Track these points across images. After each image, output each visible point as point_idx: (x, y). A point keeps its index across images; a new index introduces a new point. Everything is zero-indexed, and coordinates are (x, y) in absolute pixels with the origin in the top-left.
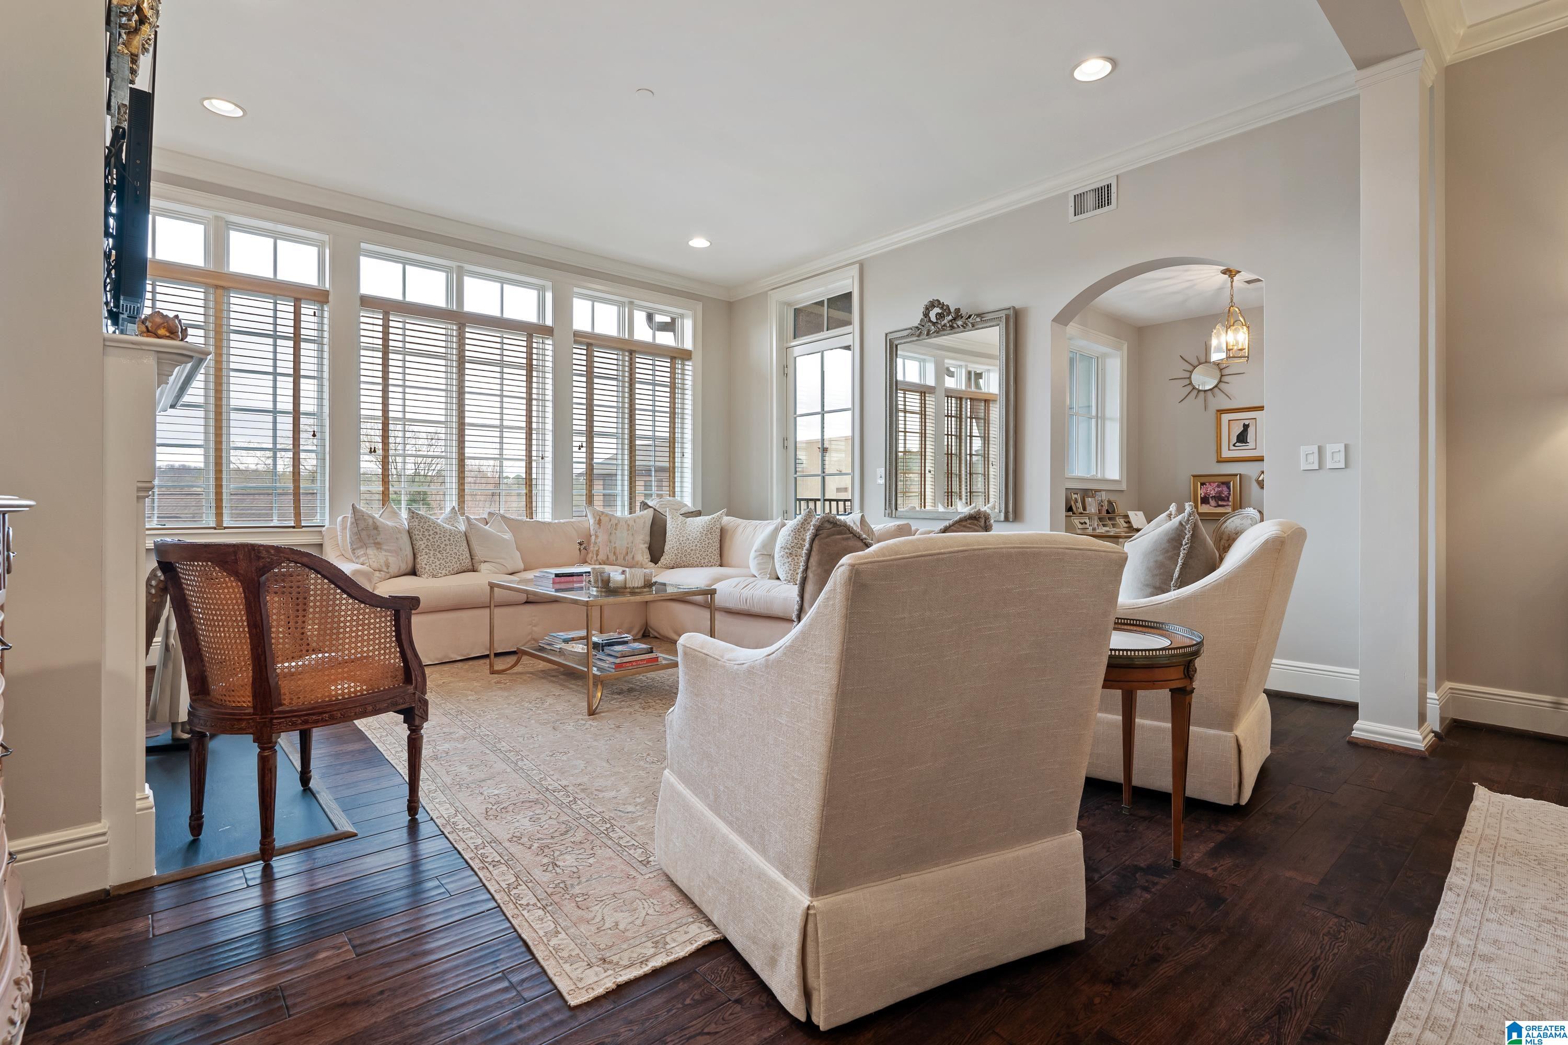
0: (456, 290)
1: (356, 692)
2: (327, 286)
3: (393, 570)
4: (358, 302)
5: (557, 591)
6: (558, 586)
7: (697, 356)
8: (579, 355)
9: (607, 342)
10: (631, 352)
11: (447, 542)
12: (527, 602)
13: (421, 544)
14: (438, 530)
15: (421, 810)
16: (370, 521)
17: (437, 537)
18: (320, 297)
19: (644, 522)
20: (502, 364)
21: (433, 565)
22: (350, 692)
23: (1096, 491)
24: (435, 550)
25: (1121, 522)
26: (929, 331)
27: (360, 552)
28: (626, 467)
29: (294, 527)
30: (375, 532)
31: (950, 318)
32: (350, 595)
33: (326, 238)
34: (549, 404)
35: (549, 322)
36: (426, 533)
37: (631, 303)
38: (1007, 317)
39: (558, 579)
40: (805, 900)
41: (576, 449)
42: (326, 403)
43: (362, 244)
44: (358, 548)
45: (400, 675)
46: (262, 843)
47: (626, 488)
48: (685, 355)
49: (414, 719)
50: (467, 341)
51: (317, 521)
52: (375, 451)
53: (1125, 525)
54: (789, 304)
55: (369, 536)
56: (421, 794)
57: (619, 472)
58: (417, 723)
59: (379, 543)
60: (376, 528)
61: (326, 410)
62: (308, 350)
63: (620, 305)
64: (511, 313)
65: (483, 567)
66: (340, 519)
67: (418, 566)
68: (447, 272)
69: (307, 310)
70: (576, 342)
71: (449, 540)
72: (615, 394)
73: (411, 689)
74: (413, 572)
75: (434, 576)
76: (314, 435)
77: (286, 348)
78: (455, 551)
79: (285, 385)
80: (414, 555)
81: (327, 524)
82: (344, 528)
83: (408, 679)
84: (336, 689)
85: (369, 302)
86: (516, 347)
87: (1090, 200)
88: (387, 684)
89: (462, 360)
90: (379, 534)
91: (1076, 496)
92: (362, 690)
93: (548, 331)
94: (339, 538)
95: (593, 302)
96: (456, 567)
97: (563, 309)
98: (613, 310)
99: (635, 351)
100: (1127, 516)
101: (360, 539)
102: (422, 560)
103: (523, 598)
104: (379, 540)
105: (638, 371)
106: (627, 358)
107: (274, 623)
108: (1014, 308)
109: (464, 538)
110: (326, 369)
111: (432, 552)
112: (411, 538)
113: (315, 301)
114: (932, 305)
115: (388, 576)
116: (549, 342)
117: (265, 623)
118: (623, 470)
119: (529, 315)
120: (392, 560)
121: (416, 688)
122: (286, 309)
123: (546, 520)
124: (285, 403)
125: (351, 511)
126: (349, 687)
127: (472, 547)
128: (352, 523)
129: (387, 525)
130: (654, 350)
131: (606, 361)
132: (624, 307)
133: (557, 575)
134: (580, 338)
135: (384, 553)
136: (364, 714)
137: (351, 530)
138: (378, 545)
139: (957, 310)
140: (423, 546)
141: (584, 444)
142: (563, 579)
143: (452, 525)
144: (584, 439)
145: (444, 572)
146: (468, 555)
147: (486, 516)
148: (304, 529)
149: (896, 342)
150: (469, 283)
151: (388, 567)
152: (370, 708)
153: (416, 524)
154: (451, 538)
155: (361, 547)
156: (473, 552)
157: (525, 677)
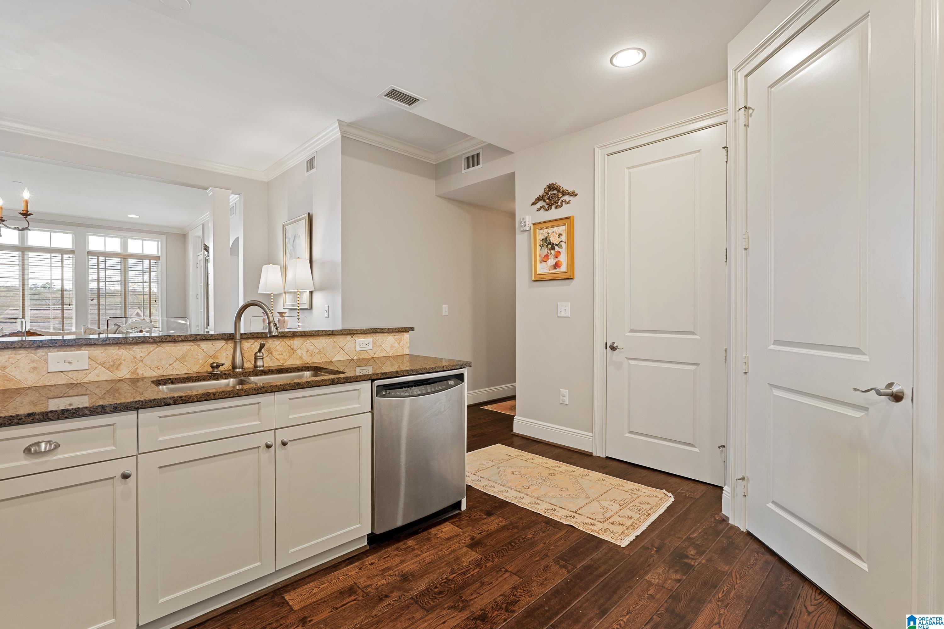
95: (105, 237)
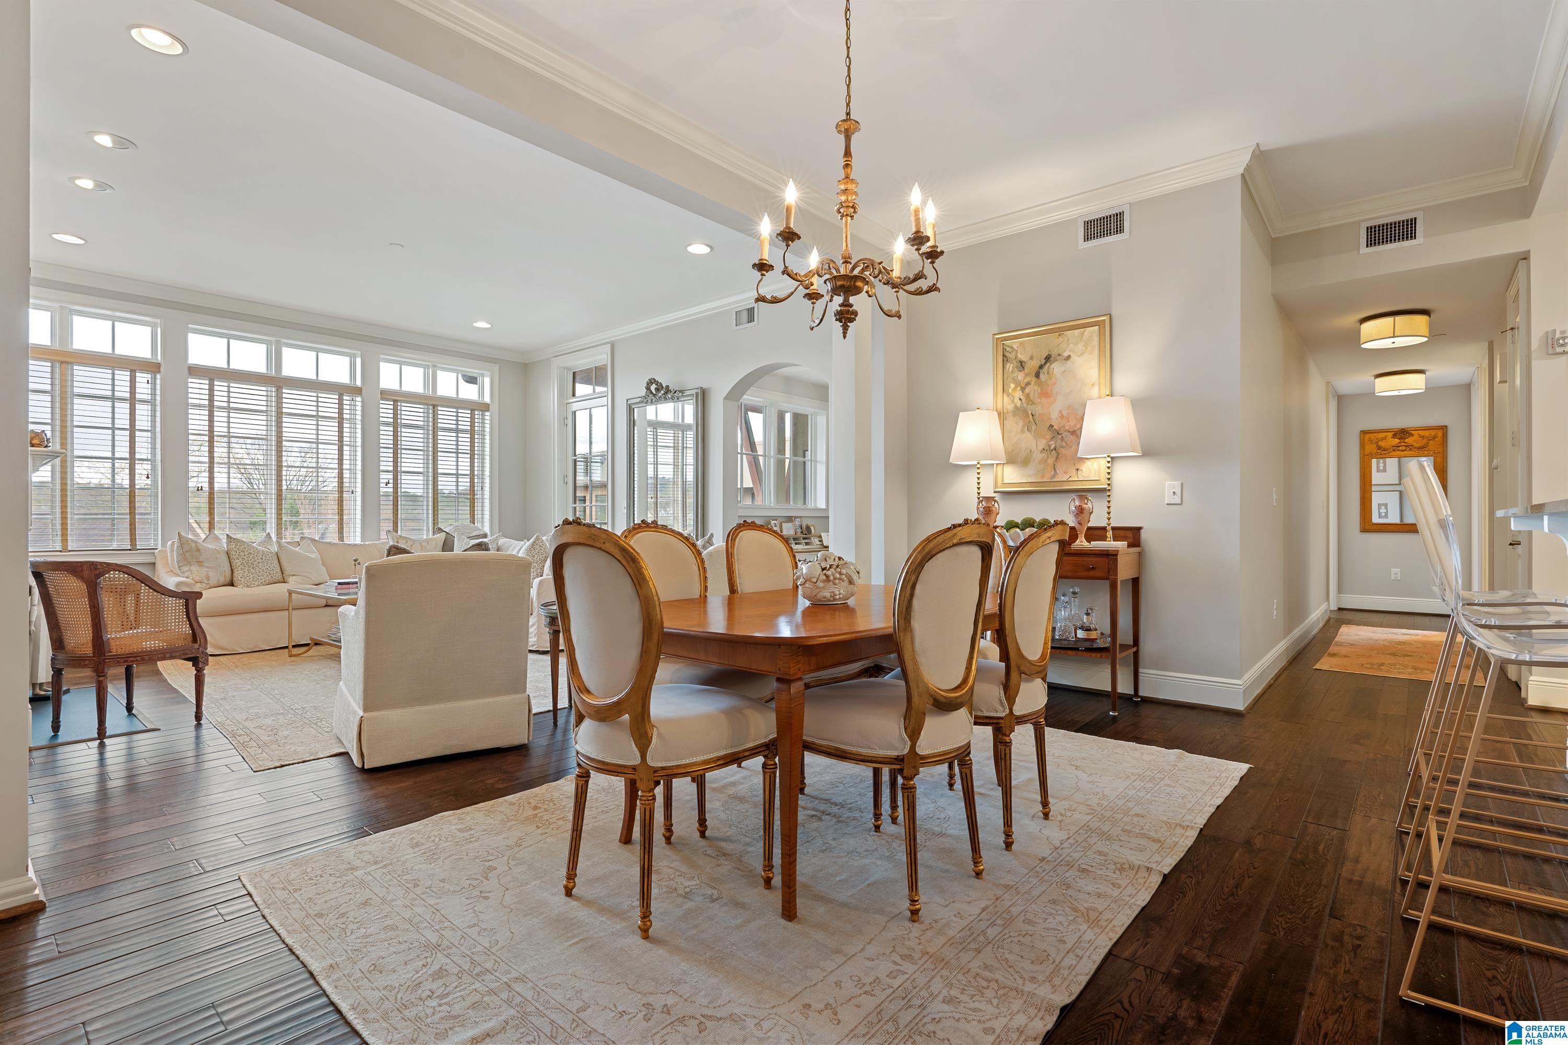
0: (275, 359)
1: (159, 646)
2: (159, 358)
3: (213, 582)
4: (186, 371)
5: (339, 595)
6: (340, 591)
7: (494, 408)
8: (386, 410)
9: (412, 398)
10: (434, 406)
11: (260, 561)
12: (326, 606)
13: (237, 562)
14: (252, 552)
15: (204, 717)
16: (193, 545)
17: (251, 556)
18: (152, 367)
19: (436, 544)
20: (317, 417)
21: (248, 578)
22: (155, 647)
23: (796, 517)
24: (249, 567)
25: (816, 541)
26: (652, 400)
27: (185, 569)
28: (430, 499)
29: (130, 550)
30: (198, 553)
31: (662, 392)
32: (154, 590)
33: (158, 321)
34: (359, 449)
35: (359, 383)
36: (242, 554)
37: (434, 366)
38: (697, 394)
39: (340, 586)
40: (361, 713)
41: (384, 485)
42: (158, 451)
43: (190, 326)
44: (183, 566)
45: (190, 638)
46: (99, 729)
47: (431, 516)
48: (485, 407)
49: (198, 664)
50: (284, 400)
51: (152, 544)
52: (202, 489)
53: (819, 543)
54: (568, 369)
55: (192, 556)
56: (204, 708)
57: (425, 503)
58: (201, 665)
59: (200, 562)
60: (198, 550)
61: (159, 457)
62: (143, 411)
63: (425, 367)
64: (324, 376)
65: (291, 579)
66: (170, 543)
67: (235, 579)
68: (267, 344)
69: (142, 378)
70: (382, 399)
71: (262, 559)
72: (421, 440)
73: (196, 646)
74: (232, 584)
75: (248, 586)
76: (148, 477)
77: (123, 409)
78: (266, 567)
79: (123, 438)
80: (232, 570)
81: (159, 547)
82: (172, 551)
83: (195, 639)
84: (146, 644)
85: (196, 371)
86: (329, 404)
87: (745, 316)
88: (181, 643)
89: (280, 414)
90: (201, 555)
91: (775, 522)
92: (163, 646)
93: (357, 391)
94: (169, 558)
96: (268, 579)
97: (371, 373)
98: (419, 372)
99: (437, 406)
100: (820, 537)
101: (185, 559)
102: (238, 574)
103: (324, 602)
104: (200, 559)
105: (439, 421)
106: (431, 411)
107: (106, 606)
108: (701, 388)
109: (276, 557)
110: (158, 424)
111: (247, 568)
112: (229, 557)
113: (147, 372)
114: (651, 381)
115: (208, 586)
116: (359, 399)
117: (100, 605)
118: (428, 501)
119: (343, 378)
120: (211, 574)
121: (200, 645)
122: (123, 377)
123: (357, 542)
124: (123, 451)
125: (177, 537)
126: (155, 643)
127: (282, 564)
128: (178, 547)
129: (208, 548)
130: (456, 404)
131: (412, 414)
132: (428, 369)
133: (339, 584)
134: (386, 394)
135: (205, 569)
136: (164, 658)
137: (177, 552)
138: (200, 563)
139: (667, 387)
140: (239, 564)
141: (391, 481)
142: (344, 586)
143: (266, 547)
144: (391, 477)
145: (256, 583)
146: (279, 570)
147: (298, 540)
148: (139, 551)
149: (633, 406)
150: (287, 353)
151: (208, 580)
152: (168, 655)
153: (234, 546)
154: (264, 557)
155: (186, 565)
156: (283, 568)
157: (314, 658)
